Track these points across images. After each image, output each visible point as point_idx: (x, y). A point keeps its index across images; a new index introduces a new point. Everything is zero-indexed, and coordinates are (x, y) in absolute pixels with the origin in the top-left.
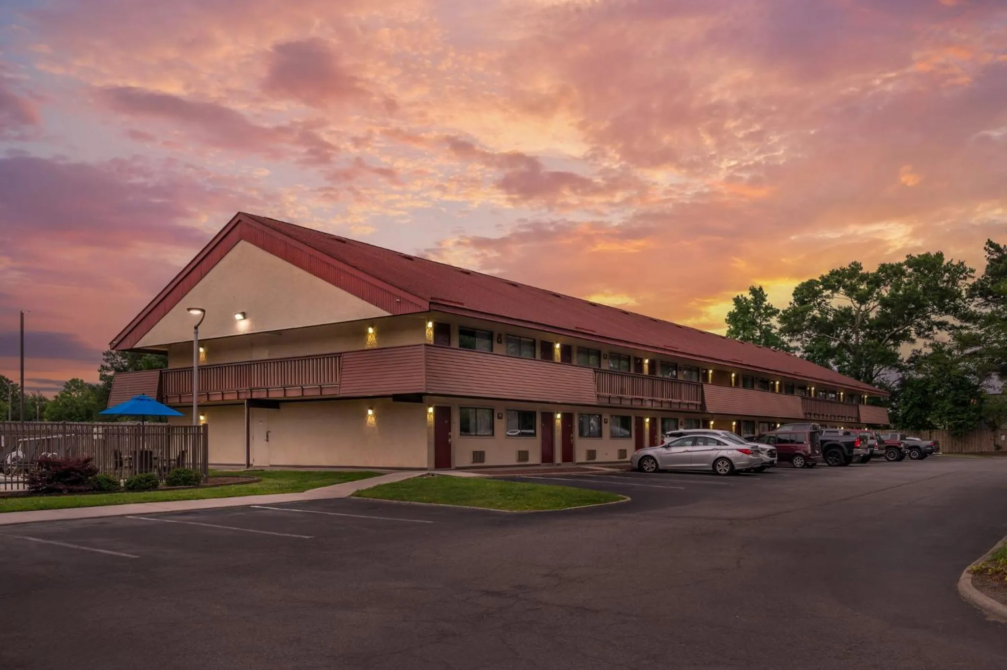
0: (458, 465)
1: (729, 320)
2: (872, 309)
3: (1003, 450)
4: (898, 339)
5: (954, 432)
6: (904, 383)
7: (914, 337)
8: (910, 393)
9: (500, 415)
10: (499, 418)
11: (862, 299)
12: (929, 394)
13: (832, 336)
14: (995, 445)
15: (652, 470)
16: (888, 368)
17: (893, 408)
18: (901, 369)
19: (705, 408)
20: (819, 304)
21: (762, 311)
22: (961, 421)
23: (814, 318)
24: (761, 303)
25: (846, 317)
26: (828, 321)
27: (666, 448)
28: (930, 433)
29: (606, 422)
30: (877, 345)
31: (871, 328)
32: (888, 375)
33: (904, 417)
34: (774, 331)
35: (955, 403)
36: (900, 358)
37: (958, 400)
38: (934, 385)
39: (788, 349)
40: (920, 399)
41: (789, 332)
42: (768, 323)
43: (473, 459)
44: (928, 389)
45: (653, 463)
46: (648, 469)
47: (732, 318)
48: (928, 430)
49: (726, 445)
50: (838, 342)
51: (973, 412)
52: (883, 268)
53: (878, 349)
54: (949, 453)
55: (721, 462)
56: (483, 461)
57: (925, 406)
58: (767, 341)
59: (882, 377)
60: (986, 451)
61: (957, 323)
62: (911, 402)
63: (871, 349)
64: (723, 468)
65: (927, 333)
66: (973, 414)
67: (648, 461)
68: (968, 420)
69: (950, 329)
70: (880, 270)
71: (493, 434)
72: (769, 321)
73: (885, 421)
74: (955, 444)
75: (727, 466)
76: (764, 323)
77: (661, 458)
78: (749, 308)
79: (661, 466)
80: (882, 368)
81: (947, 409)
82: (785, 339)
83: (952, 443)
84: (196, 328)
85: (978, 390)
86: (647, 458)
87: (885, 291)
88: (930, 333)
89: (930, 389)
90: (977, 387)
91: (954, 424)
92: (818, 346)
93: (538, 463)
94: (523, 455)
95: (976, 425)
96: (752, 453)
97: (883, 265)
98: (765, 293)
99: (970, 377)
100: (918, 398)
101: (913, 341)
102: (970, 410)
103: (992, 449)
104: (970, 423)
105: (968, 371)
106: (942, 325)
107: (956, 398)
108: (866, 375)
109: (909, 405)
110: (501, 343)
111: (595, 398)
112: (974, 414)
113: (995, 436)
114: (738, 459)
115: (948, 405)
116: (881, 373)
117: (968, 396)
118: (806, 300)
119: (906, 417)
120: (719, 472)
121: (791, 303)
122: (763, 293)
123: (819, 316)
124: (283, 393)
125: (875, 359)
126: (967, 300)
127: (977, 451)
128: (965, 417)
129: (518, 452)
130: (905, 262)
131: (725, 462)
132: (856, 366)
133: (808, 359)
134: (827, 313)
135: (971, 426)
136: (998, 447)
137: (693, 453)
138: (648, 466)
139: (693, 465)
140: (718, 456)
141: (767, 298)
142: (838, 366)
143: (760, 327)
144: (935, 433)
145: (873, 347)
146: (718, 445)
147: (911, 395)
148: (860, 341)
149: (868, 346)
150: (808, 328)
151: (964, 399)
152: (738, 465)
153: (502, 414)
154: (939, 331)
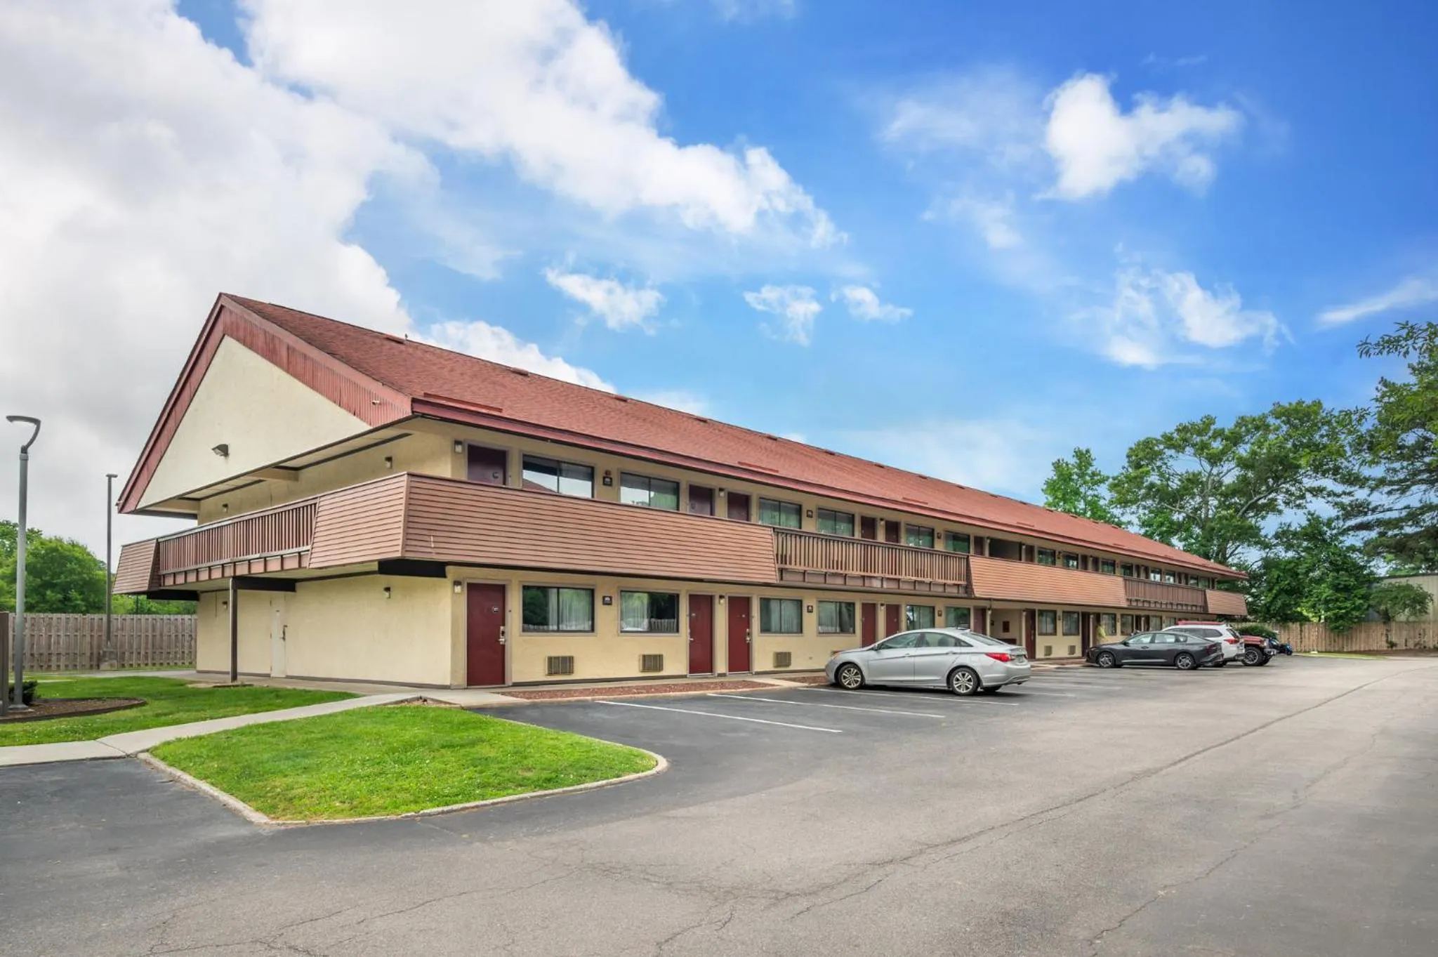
0: (516, 679)
1: (1046, 490)
2: (1227, 473)
3: (1398, 648)
4: (1260, 510)
5: (1333, 625)
6: (1268, 564)
7: (1280, 508)
8: (1276, 577)
9: (607, 599)
10: (605, 603)
11: (1214, 460)
12: (1300, 577)
13: (1175, 507)
14: (1387, 641)
15: (856, 685)
16: (1246, 544)
17: (1252, 595)
18: (1266, 546)
19: (972, 590)
20: (1159, 468)
21: (1088, 478)
22: (1343, 611)
23: (1152, 485)
24: (1087, 469)
25: (1193, 483)
26: (1170, 489)
27: (876, 650)
28: (1301, 625)
29: (810, 611)
30: (1232, 517)
31: (1226, 495)
32: (1245, 555)
33: (1267, 608)
34: (1102, 502)
35: (1337, 588)
36: (1263, 533)
37: (1339, 584)
38: (1307, 565)
39: (1119, 524)
40: (1289, 584)
41: (1120, 503)
42: (1096, 493)
43: (549, 670)
44: (1299, 571)
45: (856, 674)
46: (849, 684)
47: (1051, 487)
48: (1298, 624)
49: (970, 646)
50: (1184, 515)
51: (1359, 598)
52: (1242, 422)
53: (1234, 520)
54: (1326, 652)
55: (960, 674)
56: (571, 672)
57: (1295, 592)
58: (1093, 514)
59: (1238, 556)
60: (1375, 648)
61: (1339, 488)
62: (1277, 588)
63: (1224, 522)
64: (963, 683)
65: (1298, 502)
66: (1359, 602)
67: (849, 671)
68: (1353, 609)
69: (1329, 495)
70: (1238, 425)
71: (593, 629)
72: (1096, 490)
73: (1243, 611)
74: (1335, 641)
75: (970, 680)
76: (1090, 492)
77: (868, 667)
78: (1071, 475)
79: (869, 680)
80: (1239, 546)
81: (1325, 595)
82: (1117, 511)
83: (1330, 638)
84: (24, 450)
85: (1365, 572)
86: (846, 666)
87: (1243, 450)
88: (1301, 501)
89: (1301, 570)
90: (1364, 567)
91: (1334, 614)
92: (1159, 519)
93: (684, 673)
94: (652, 662)
95: (1363, 616)
96: (1012, 660)
97: (1242, 418)
98: (1093, 457)
99: (1355, 556)
100: (1286, 582)
101: (1280, 512)
102: (1356, 596)
103: (1384, 646)
104: (1355, 613)
105: (1352, 548)
106: (1317, 492)
107: (1337, 582)
108: (1217, 555)
109: (1274, 591)
110: (610, 485)
111: (774, 573)
112: (1361, 601)
113: (1387, 630)
114: (988, 669)
115: (1327, 589)
116: (1236, 552)
117: (1352, 579)
118: (1142, 463)
119: (1270, 606)
120: (957, 689)
121: (1124, 468)
122: (1090, 456)
123: (1159, 482)
124: (262, 565)
125: (1229, 534)
126: (1351, 459)
127: (1362, 649)
128: (1349, 605)
129: (641, 658)
130: (1271, 412)
131: (967, 674)
132: (1204, 543)
133: (1145, 535)
134: (1168, 479)
135: (1357, 617)
136: (1392, 645)
137: (917, 660)
138: (849, 678)
139: (917, 678)
140: (955, 665)
141: (1094, 463)
142: (1183, 543)
143: (1084, 498)
144: (1306, 626)
145: (1227, 519)
146: (956, 645)
147: (1277, 579)
148: (1210, 512)
149: (1220, 518)
150: (1145, 498)
151: (1347, 583)
152: (987, 679)
153: (611, 598)
154: (1314, 499)
